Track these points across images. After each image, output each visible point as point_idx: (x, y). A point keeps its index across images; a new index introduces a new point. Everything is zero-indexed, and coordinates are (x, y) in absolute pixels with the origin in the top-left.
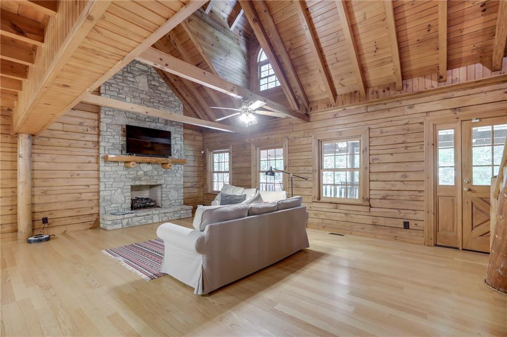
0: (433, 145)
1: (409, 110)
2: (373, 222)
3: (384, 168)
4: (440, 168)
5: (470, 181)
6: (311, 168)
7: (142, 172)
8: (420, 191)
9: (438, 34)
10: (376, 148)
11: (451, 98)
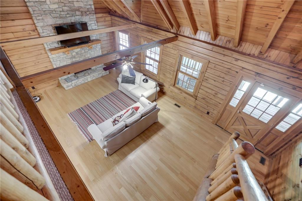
0: (236, 86)
1: (235, 61)
2: (195, 106)
3: (209, 86)
4: (233, 98)
5: (242, 109)
6: (173, 69)
7: (75, 53)
8: (220, 103)
9: (270, 30)
10: (209, 74)
11: (260, 66)
